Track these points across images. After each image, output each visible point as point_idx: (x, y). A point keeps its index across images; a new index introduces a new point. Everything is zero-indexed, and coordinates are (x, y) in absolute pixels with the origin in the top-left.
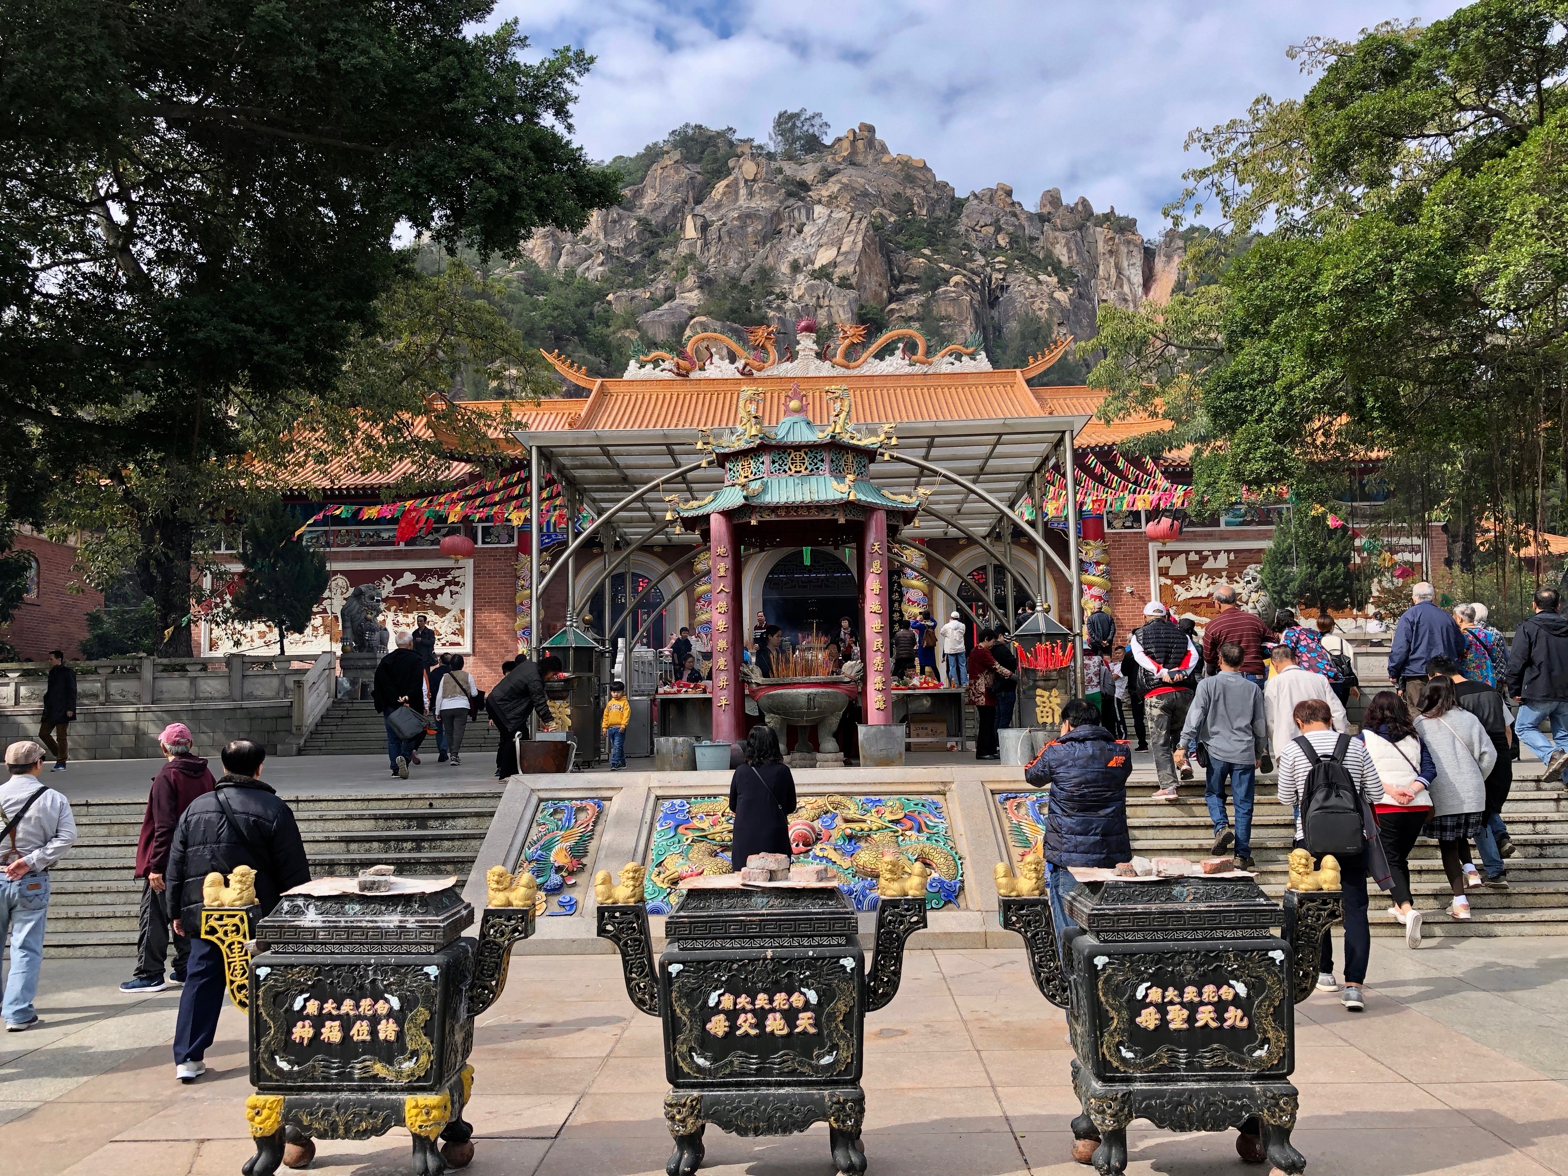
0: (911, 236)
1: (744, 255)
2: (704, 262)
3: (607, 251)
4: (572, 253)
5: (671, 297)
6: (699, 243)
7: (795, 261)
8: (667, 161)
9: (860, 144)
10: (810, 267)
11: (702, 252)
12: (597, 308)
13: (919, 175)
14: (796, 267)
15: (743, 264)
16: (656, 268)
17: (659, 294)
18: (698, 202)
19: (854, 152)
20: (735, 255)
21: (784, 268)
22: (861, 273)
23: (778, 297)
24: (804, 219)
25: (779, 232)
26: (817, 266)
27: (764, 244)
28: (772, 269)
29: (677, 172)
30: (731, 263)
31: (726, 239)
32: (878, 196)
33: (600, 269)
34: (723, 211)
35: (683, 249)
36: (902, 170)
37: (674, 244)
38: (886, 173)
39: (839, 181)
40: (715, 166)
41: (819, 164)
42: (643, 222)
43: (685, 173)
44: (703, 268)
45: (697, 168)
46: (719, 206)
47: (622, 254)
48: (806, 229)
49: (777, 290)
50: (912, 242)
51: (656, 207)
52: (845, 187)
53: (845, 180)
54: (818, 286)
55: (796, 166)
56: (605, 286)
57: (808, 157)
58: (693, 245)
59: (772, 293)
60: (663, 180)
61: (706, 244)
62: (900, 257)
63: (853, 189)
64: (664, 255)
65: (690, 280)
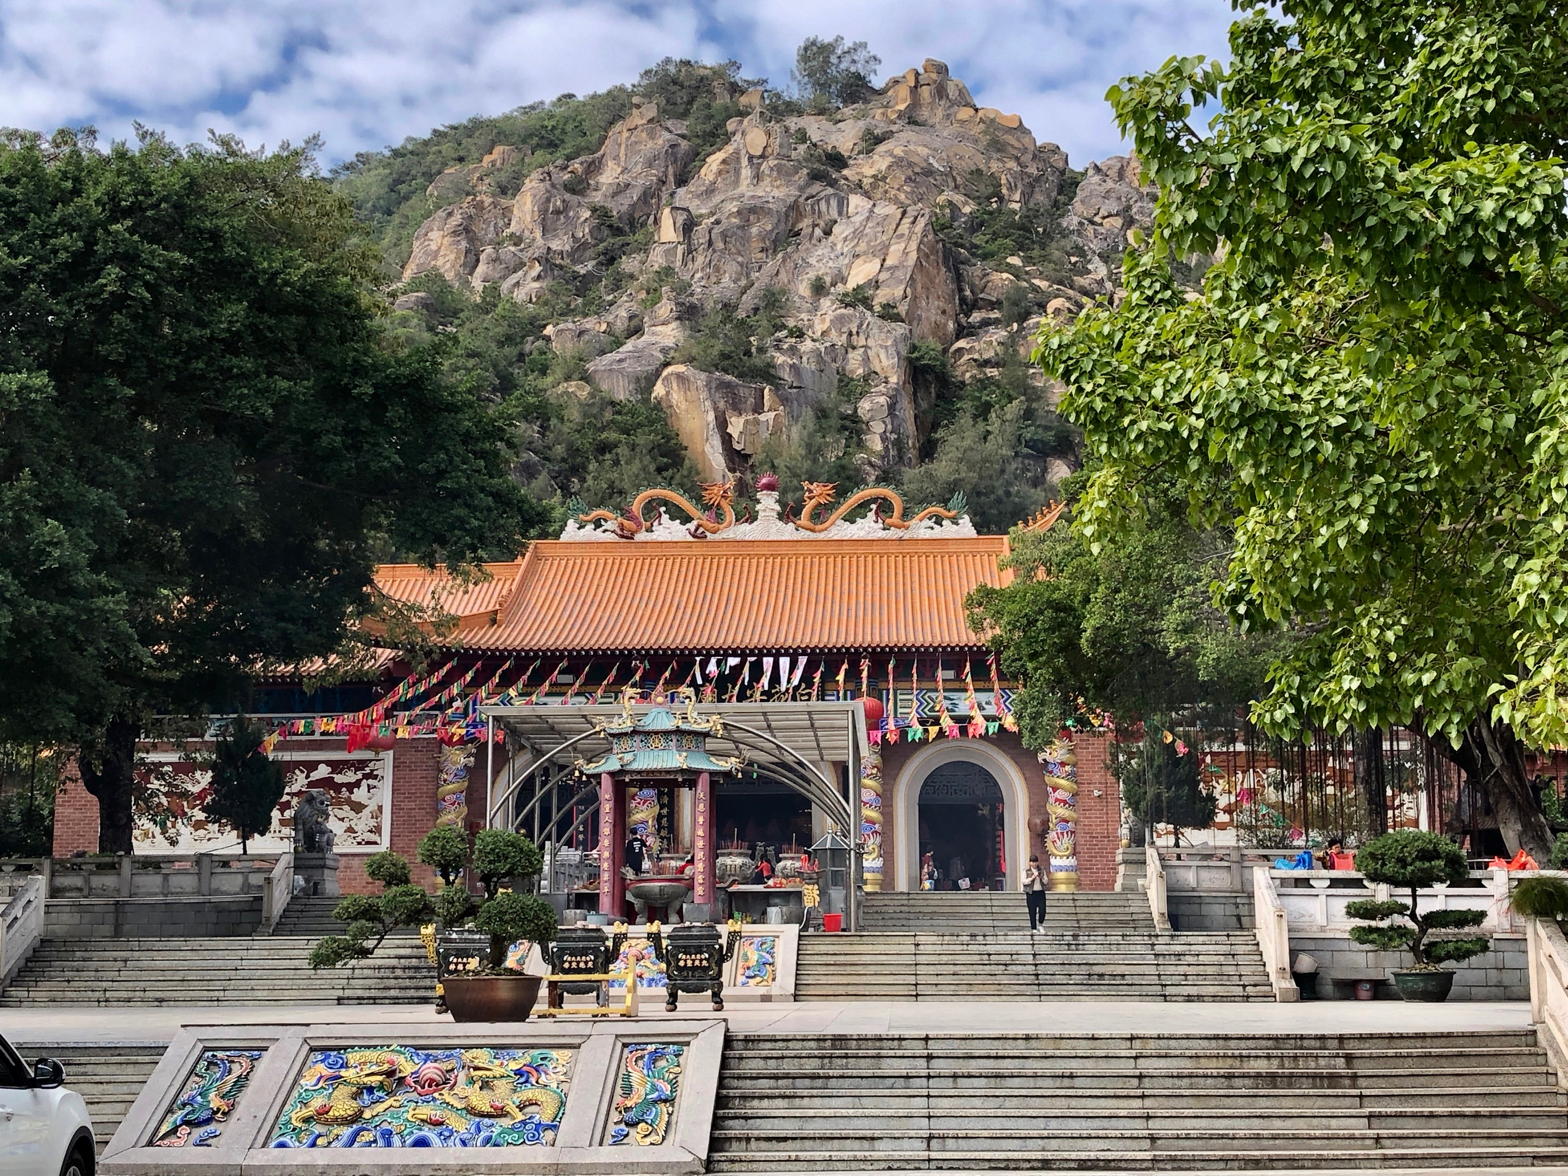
0: (995, 236)
1: (746, 269)
2: (686, 277)
3: (547, 260)
4: (496, 260)
5: (636, 331)
6: (680, 249)
7: (819, 279)
8: (637, 119)
9: (925, 92)
10: (840, 288)
11: (685, 263)
12: (530, 345)
13: (1010, 139)
14: (819, 289)
15: (743, 282)
16: (617, 286)
17: (620, 326)
18: (682, 181)
19: (915, 104)
20: (730, 268)
21: (803, 289)
22: (915, 298)
23: (791, 334)
24: (834, 214)
25: (798, 234)
26: (851, 285)
27: (775, 252)
28: (783, 292)
29: (652, 136)
30: (726, 280)
31: (720, 245)
32: (949, 173)
33: (537, 285)
34: (717, 199)
35: (657, 259)
36: (985, 132)
37: (644, 248)
38: (961, 138)
39: (890, 153)
40: (708, 128)
41: (862, 124)
42: (600, 213)
43: (663, 139)
44: (683, 288)
45: (681, 127)
46: (710, 191)
47: (567, 261)
48: (836, 229)
49: (791, 323)
50: (993, 247)
51: (620, 190)
52: (899, 162)
53: (898, 152)
54: (850, 318)
55: (828, 125)
56: (543, 311)
57: (847, 111)
58: (670, 253)
59: (784, 327)
60: (632, 148)
61: (690, 251)
62: (975, 270)
63: (911, 165)
64: (628, 264)
65: (665, 308)
